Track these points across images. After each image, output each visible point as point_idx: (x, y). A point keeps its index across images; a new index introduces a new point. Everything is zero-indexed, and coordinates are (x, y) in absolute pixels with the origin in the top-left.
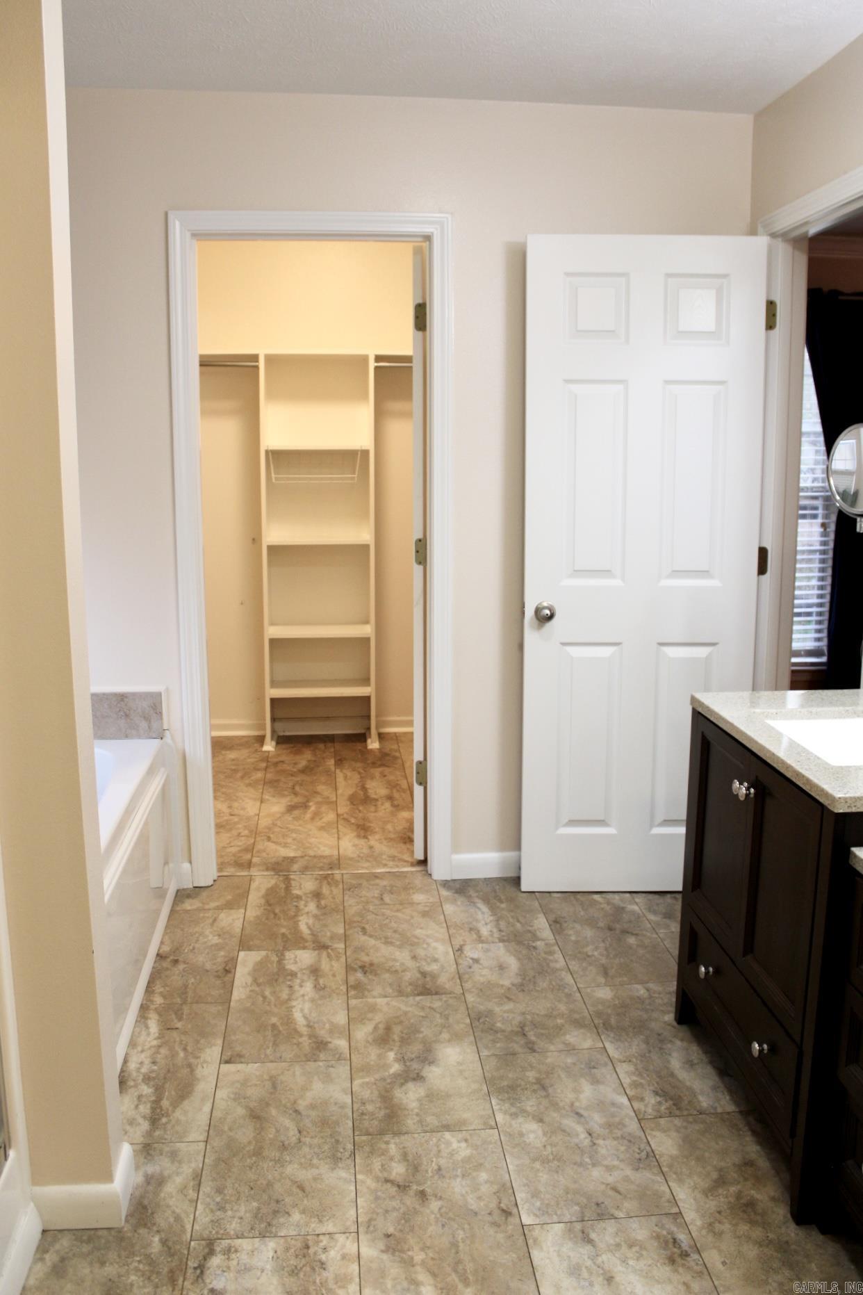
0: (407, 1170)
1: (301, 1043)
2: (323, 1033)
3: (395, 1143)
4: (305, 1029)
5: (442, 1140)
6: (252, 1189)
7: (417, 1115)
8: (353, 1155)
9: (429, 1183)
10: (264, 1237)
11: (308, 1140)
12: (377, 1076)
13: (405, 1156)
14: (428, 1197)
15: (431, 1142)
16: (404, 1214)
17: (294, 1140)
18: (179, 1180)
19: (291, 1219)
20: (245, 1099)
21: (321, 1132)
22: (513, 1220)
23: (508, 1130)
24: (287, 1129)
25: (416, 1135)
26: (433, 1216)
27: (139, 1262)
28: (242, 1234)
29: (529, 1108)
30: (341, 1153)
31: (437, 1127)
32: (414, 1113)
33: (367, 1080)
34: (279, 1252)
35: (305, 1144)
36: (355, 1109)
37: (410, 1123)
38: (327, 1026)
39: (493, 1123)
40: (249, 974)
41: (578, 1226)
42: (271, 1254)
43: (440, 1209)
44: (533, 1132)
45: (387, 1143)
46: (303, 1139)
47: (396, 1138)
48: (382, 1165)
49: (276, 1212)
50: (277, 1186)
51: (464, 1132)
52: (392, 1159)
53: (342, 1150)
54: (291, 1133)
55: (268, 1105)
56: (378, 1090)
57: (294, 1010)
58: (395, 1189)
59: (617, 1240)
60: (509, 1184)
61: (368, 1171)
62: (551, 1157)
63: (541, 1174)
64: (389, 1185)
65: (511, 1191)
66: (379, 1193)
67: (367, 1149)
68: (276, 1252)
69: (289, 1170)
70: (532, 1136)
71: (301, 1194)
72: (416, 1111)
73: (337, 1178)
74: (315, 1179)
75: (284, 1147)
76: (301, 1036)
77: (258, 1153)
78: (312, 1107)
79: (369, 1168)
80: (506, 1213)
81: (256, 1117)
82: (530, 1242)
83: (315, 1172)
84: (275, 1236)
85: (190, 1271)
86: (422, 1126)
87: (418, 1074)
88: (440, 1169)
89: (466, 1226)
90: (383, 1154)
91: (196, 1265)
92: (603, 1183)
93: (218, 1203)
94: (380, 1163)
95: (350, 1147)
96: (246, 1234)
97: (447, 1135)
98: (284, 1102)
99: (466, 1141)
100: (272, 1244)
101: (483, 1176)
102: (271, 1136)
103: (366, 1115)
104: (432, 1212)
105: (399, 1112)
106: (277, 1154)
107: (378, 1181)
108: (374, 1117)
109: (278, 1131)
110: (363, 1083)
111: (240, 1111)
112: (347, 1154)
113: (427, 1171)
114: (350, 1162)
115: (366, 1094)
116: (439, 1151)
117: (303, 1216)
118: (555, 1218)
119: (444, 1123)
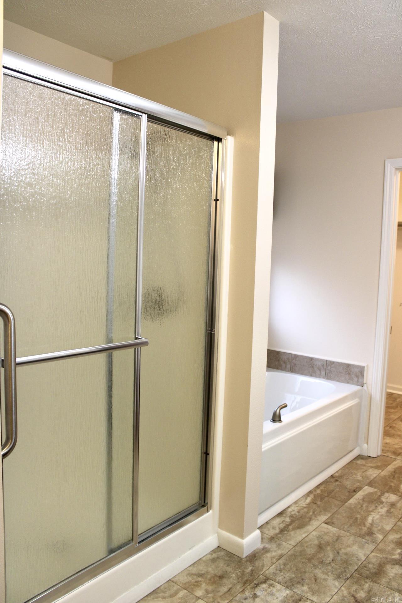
0: (366, 597)
1: (362, 529)
2: (375, 529)
3: (369, 585)
4: (369, 525)
5: (393, 594)
6: (297, 570)
7: (390, 579)
8: (347, 579)
10: (287, 588)
11: (333, 565)
12: (384, 556)
13: (369, 591)
15: (386, 593)
17: (328, 562)
18: (274, 554)
19: (302, 588)
20: (322, 539)
21: (341, 564)
24: (329, 557)
25: (382, 586)
27: (240, 572)
28: (280, 583)
30: (343, 576)
31: (395, 588)
32: (389, 578)
33: (379, 555)
34: (288, 596)
35: (331, 565)
36: (363, 563)
37: (384, 581)
38: (379, 528)
40: (363, 495)
42: (285, 595)
45: (366, 582)
46: (331, 563)
47: (372, 583)
49: (299, 582)
50: (307, 575)
52: (362, 589)
53: (344, 575)
54: (329, 559)
55: (329, 545)
56: (380, 561)
57: (370, 516)
58: (354, 601)
61: (348, 588)
64: (353, 598)
66: (346, 599)
67: (355, 580)
68: (287, 595)
69: (317, 571)
71: (314, 581)
72: (391, 577)
73: (333, 584)
74: (324, 579)
75: (322, 562)
76: (365, 526)
77: (310, 560)
78: (346, 554)
79: (349, 587)
81: (320, 547)
83: (326, 577)
84: (292, 590)
85: (253, 584)
86: (388, 584)
90: (360, 586)
91: (256, 583)
93: (281, 568)
94: (356, 588)
95: (348, 575)
96: (281, 583)
97: (397, 594)
98: (336, 547)
100: (288, 592)
102: (320, 556)
103: (366, 568)
105: (382, 574)
106: (317, 564)
107: (349, 594)
108: (369, 570)
109: (324, 556)
110: (376, 556)
111: (316, 542)
112: (345, 577)
114: (344, 581)
115: (373, 560)
117: (308, 589)
119: (400, 589)
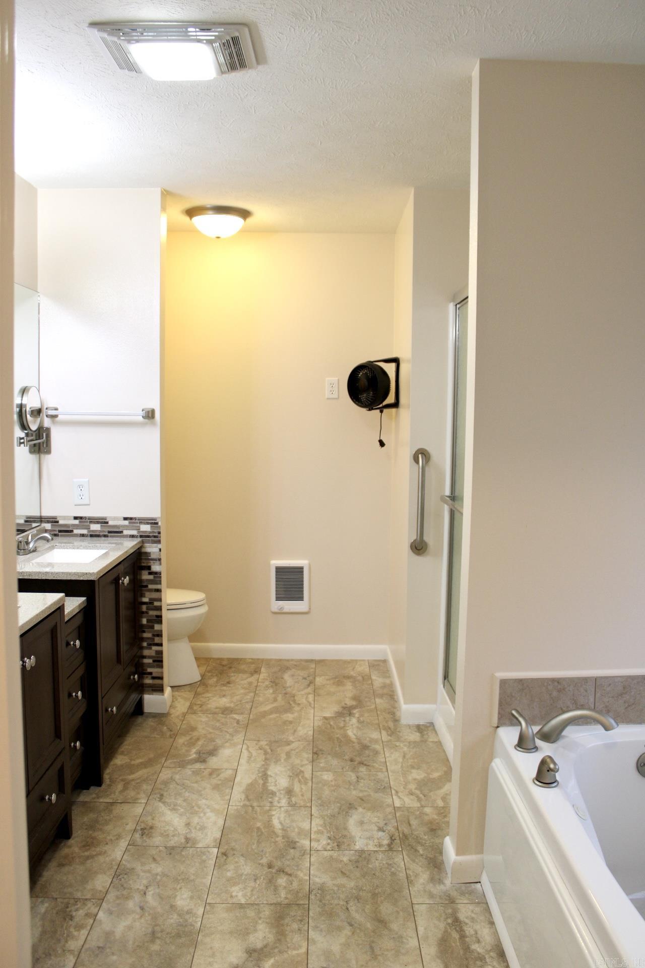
0: (276, 881)
3: (280, 897)
5: (247, 898)
6: (374, 874)
7: (260, 918)
8: (310, 891)
9: (264, 873)
10: (362, 851)
11: (341, 903)
12: (286, 955)
13: (276, 889)
14: (267, 865)
15: (256, 897)
16: (283, 857)
17: (351, 903)
18: (421, 881)
19: (348, 858)
20: (394, 940)
21: (333, 909)
22: (222, 850)
23: (199, 901)
24: (357, 911)
25: (265, 902)
26: (267, 855)
27: (425, 843)
28: (374, 852)
29: (175, 916)
30: (318, 893)
31: (248, 908)
32: (262, 919)
33: (295, 952)
34: (353, 844)
35: (343, 900)
36: (307, 925)
37: (267, 912)
39: (208, 907)
41: (189, 845)
42: (357, 843)
43: (261, 859)
44: (183, 900)
45: (286, 898)
46: (345, 903)
47: (279, 901)
48: (292, 884)
49: (357, 861)
50: (358, 874)
51: (230, 902)
52: (285, 887)
53: (318, 895)
54: (354, 909)
55: (374, 932)
56: (286, 941)
58: (286, 870)
59: (172, 838)
60: (216, 868)
61: (301, 881)
62: (181, 881)
63: (193, 872)
64: (289, 872)
65: (217, 864)
66: (296, 868)
67: (300, 895)
68: (355, 844)
69: (352, 884)
70: (185, 896)
71: (343, 870)
72: (260, 922)
73: (320, 878)
74: (335, 878)
75: (358, 898)
77: (375, 895)
78: (339, 929)
79: (301, 882)
80: (224, 854)
81: (381, 922)
82: (218, 841)
83: (334, 882)
84: (356, 851)
85: (398, 838)
86: (259, 910)
87: (250, 957)
88: (255, 880)
89: (250, 850)
90: (290, 891)
91: (395, 841)
92: (159, 864)
93: (393, 867)
94: (293, 885)
95: (312, 897)
96: (373, 852)
97: (243, 901)
98: (362, 934)
99: (232, 897)
100: (357, 847)
101: (229, 874)
102: (367, 907)
103: (299, 920)
104: (267, 857)
105: (273, 922)
106: (361, 893)
107: (296, 875)
108: (293, 918)
109: (363, 910)
110: (298, 949)
111: (395, 929)
112: (314, 892)
113: (264, 879)
114: (312, 887)
115: (297, 938)
116: (252, 891)
117: (341, 859)
118: (198, 850)
119: (242, 910)
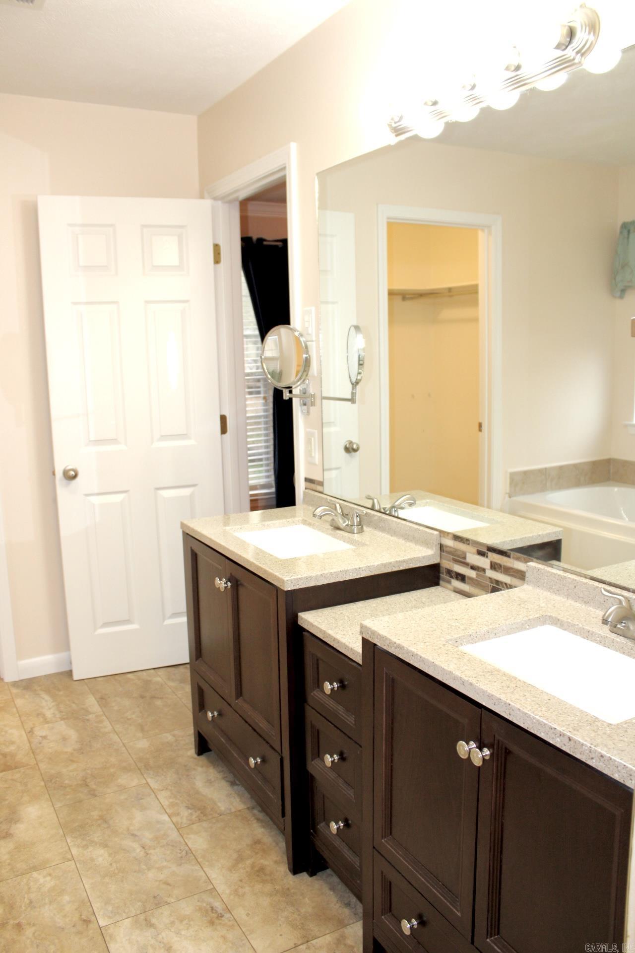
0: (4, 910)
5: (31, 879)
7: (9, 864)
9: (23, 915)
14: (23, 927)
15: (22, 883)
16: (4, 946)
22: (93, 926)
23: (82, 859)
25: (9, 881)
26: (28, 941)
29: (96, 839)
31: (26, 870)
32: (7, 864)
39: (70, 857)
41: (142, 917)
43: (34, 933)
44: (101, 856)
51: (48, 869)
59: (172, 919)
60: (87, 899)
62: (116, 871)
63: (110, 886)
65: (89, 904)
70: (100, 859)
72: (8, 861)
80: (87, 922)
82: (107, 939)
86: (14, 872)
87: (7, 832)
88: (31, 902)
89: (56, 941)
92: (156, 881)
97: (35, 874)
99: (50, 875)
101: (67, 898)
104: (28, 938)
113: (21, 907)
116: (29, 888)
118: (124, 915)
119: (31, 865)
